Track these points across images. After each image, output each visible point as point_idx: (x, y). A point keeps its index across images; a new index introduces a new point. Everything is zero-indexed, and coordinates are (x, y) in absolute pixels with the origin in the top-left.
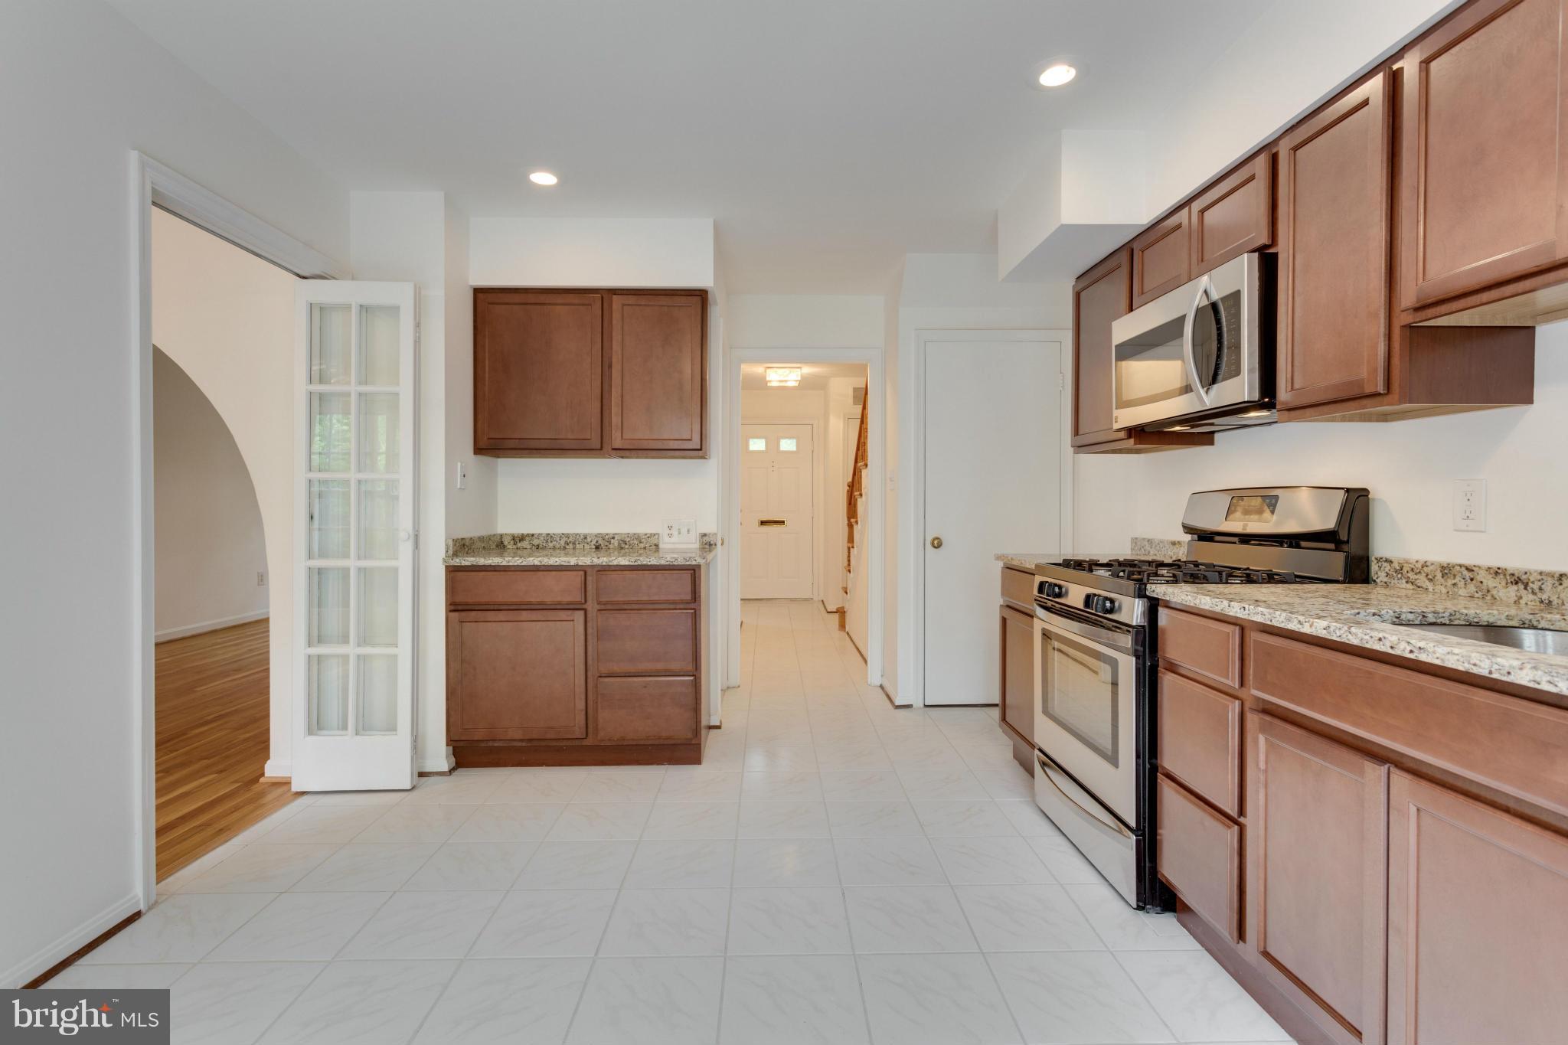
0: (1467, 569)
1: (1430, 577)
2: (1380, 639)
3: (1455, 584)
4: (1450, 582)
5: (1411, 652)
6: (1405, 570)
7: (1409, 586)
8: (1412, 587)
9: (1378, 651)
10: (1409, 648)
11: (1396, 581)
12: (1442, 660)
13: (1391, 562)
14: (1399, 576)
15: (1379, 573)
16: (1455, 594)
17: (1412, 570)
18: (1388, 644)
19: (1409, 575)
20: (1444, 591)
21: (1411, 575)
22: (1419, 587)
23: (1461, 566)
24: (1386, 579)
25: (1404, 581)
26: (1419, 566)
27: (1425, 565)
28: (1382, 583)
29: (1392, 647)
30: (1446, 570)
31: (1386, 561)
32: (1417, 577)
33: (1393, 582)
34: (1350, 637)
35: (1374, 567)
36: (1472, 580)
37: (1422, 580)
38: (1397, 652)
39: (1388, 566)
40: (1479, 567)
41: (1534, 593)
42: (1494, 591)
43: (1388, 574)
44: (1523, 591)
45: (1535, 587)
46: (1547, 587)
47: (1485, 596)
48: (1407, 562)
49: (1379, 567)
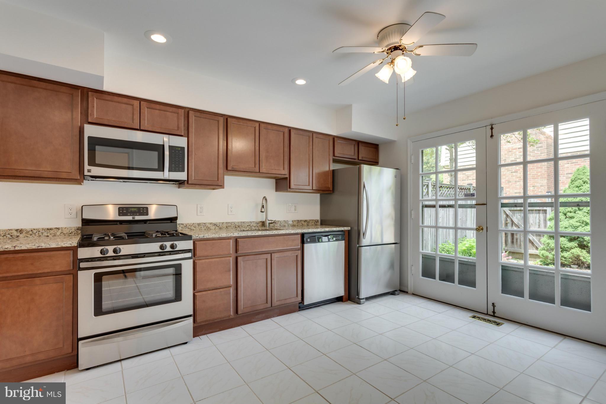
0: (204, 224)
3: (201, 227)
4: (200, 227)
6: (187, 226)
7: (189, 229)
9: (272, 234)
11: (185, 229)
13: (183, 224)
15: (179, 228)
16: (201, 230)
20: (198, 229)
21: (189, 227)
23: (202, 223)
24: (182, 229)
25: (187, 229)
26: (191, 224)
28: (180, 230)
30: (199, 224)
31: (182, 224)
32: (191, 227)
36: (205, 226)
37: (193, 228)
39: (182, 226)
40: (207, 223)
41: (218, 227)
42: (210, 228)
43: (182, 227)
44: (216, 227)
45: (218, 225)
46: (221, 225)
47: (208, 229)
48: (188, 224)
49: (179, 226)
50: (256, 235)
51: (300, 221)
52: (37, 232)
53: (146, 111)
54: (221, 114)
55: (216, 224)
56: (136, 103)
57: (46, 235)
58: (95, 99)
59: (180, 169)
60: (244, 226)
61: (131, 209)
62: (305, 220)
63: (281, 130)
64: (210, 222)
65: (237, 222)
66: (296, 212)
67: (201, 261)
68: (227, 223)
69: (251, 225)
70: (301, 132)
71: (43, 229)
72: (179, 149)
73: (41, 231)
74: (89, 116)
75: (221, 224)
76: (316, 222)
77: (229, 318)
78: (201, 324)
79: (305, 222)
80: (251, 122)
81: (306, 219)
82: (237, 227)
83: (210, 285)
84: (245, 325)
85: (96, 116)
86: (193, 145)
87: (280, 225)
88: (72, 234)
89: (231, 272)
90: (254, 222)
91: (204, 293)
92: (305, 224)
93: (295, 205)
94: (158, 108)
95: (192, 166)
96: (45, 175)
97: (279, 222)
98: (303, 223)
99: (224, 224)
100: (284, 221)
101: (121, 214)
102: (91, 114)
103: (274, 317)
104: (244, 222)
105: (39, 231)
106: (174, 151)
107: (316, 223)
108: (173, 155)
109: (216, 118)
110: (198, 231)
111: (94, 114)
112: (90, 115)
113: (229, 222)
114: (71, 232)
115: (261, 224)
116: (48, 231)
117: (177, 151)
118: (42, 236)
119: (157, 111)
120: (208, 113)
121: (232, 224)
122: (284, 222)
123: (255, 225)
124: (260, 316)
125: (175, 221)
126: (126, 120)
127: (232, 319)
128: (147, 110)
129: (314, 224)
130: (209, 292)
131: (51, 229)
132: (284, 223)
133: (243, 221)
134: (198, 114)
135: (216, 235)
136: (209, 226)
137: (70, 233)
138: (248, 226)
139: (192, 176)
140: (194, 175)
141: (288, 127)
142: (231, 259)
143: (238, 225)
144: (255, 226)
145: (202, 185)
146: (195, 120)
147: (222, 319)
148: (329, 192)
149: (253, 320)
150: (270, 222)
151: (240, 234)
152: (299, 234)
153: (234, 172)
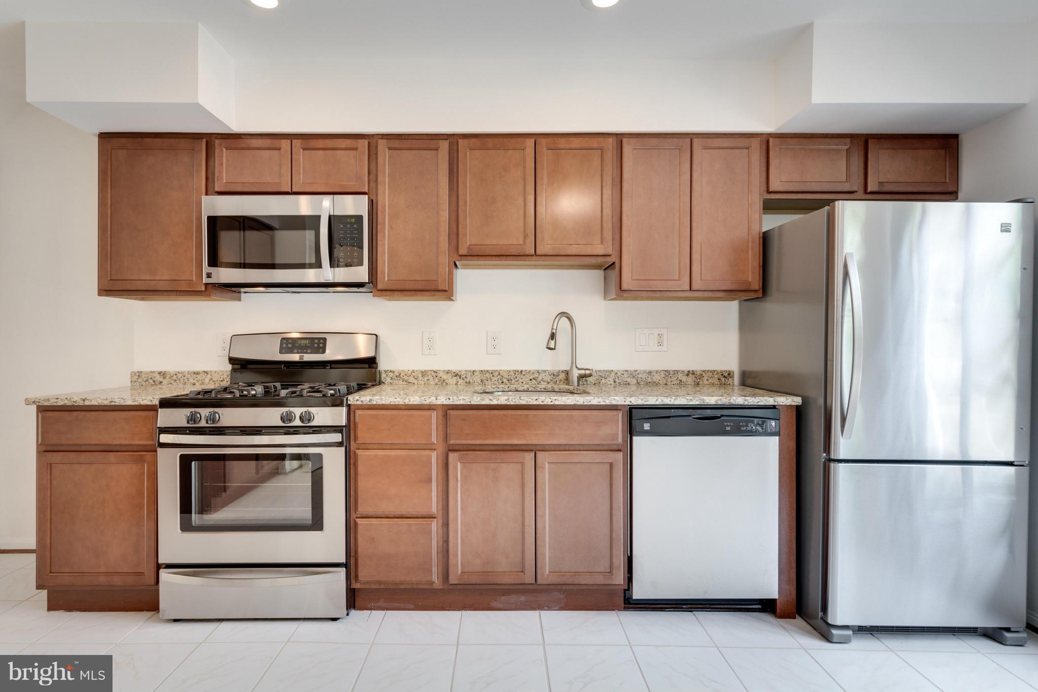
0: (434, 372)
1: (415, 377)
2: (537, 399)
3: (428, 379)
4: (426, 378)
5: (551, 402)
6: (402, 375)
7: (405, 383)
8: (406, 383)
9: (535, 405)
10: (550, 400)
11: (397, 381)
12: (565, 402)
13: (394, 372)
14: (399, 378)
15: (387, 378)
16: (428, 384)
17: (406, 375)
18: (540, 401)
19: (404, 378)
20: (423, 383)
21: (405, 378)
22: (410, 383)
23: (431, 371)
24: (391, 381)
25: (401, 381)
26: (410, 372)
27: (413, 372)
28: (389, 383)
29: (542, 402)
30: (424, 373)
31: (391, 371)
32: (408, 378)
33: (395, 382)
34: (521, 401)
35: (383, 375)
36: (436, 376)
37: (412, 379)
38: (545, 403)
39: (391, 374)
40: (440, 371)
41: (462, 381)
42: (447, 381)
43: (392, 378)
44: (459, 380)
45: (464, 377)
46: (469, 376)
47: (443, 383)
48: (403, 371)
49: (387, 375)
50: (492, 403)
51: (672, 373)
52: (181, 377)
53: (301, 156)
54: (447, 135)
55: (459, 373)
56: (285, 144)
57: (192, 381)
58: (224, 150)
59: (355, 260)
60: (521, 381)
61: (300, 342)
62: (689, 371)
63: (596, 145)
64: (447, 369)
65: (504, 371)
66: (664, 348)
67: (367, 453)
68: (482, 371)
69: (540, 379)
70: (654, 141)
71: (189, 372)
72: (353, 220)
73: (187, 376)
74: (216, 181)
75: (470, 374)
76: (725, 377)
77: (431, 587)
78: (370, 587)
79: (688, 375)
80: (513, 140)
81: (691, 369)
82: (505, 381)
83: (386, 507)
84: (474, 610)
85: (226, 179)
86: (387, 208)
87: (614, 382)
88: (224, 382)
89: (434, 484)
90: (545, 371)
91: (374, 521)
92: (690, 380)
93: (660, 333)
94: (321, 146)
95: (384, 253)
96: (162, 286)
97: (613, 374)
98: (684, 379)
99: (475, 374)
100: (626, 371)
101: (284, 351)
102: (218, 177)
103: (550, 608)
104: (522, 371)
105: (184, 376)
106: (344, 226)
107: (723, 379)
108: (342, 234)
109: (433, 144)
110: (423, 386)
111: (222, 178)
112: (218, 180)
113: (488, 371)
114: (222, 379)
115: (563, 376)
116: (195, 376)
117: (349, 226)
118: (187, 384)
119: (321, 152)
120: (418, 137)
121: (494, 374)
122: (625, 373)
123: (548, 378)
124: (513, 598)
125: (374, 366)
126: (269, 179)
127: (435, 592)
128: (303, 152)
129: (716, 382)
130: (385, 521)
131: (198, 373)
132: (626, 376)
133: (520, 369)
134: (396, 143)
135: (398, 399)
136: (445, 377)
137: (222, 381)
138: (531, 380)
139: (385, 273)
140: (388, 270)
141: (616, 134)
142: (434, 455)
143: (507, 376)
144: (549, 380)
145: (405, 292)
146: (390, 157)
147: (415, 586)
148: (753, 295)
149: (495, 604)
150: (583, 372)
151: (451, 400)
152: (619, 408)
153: (475, 258)
